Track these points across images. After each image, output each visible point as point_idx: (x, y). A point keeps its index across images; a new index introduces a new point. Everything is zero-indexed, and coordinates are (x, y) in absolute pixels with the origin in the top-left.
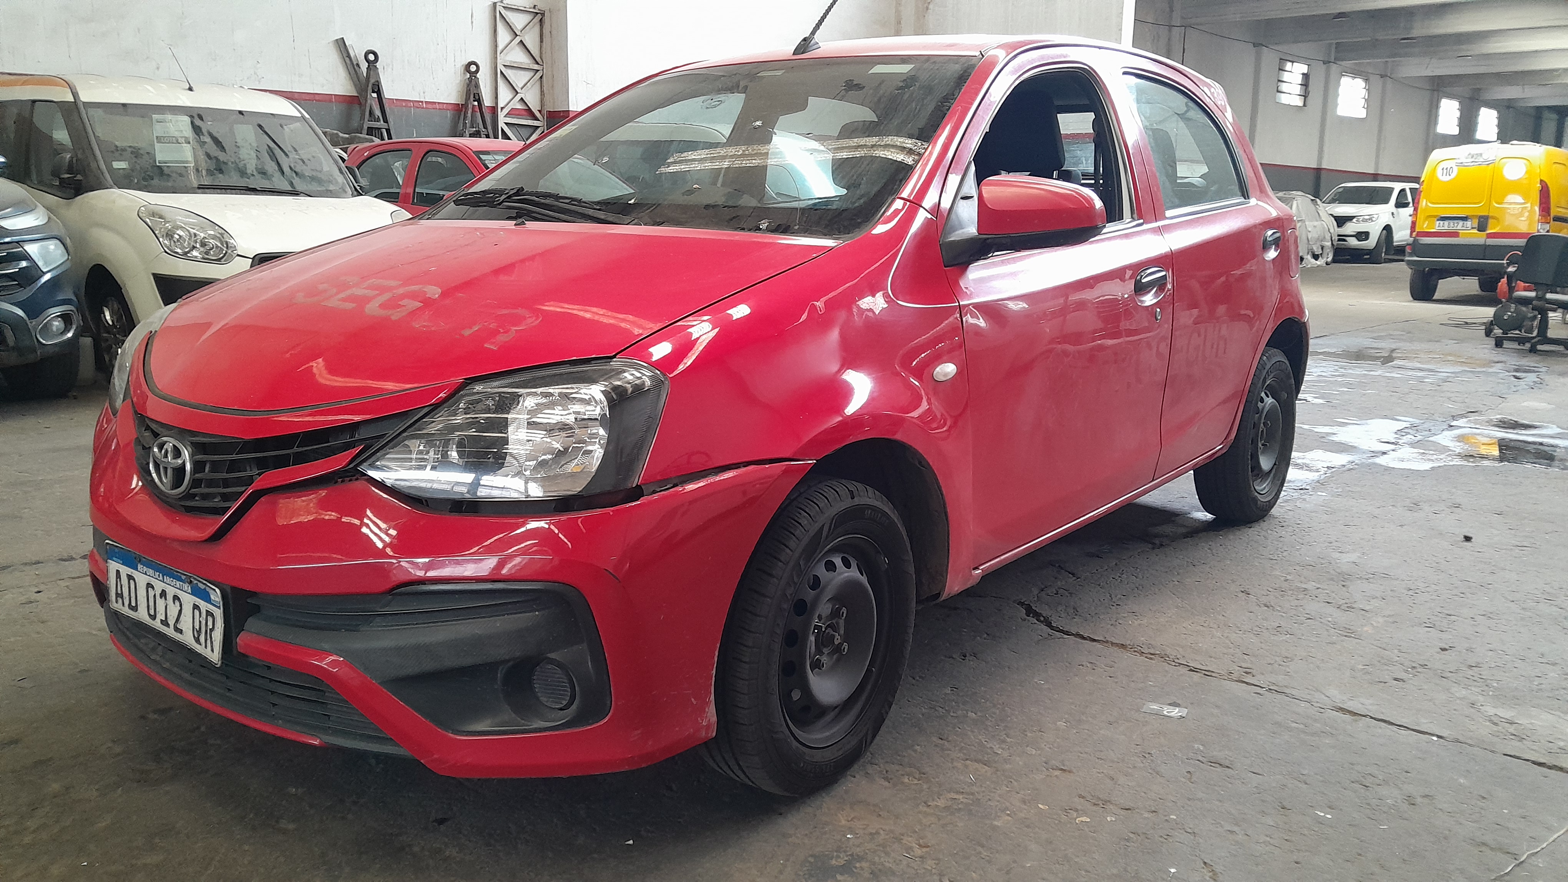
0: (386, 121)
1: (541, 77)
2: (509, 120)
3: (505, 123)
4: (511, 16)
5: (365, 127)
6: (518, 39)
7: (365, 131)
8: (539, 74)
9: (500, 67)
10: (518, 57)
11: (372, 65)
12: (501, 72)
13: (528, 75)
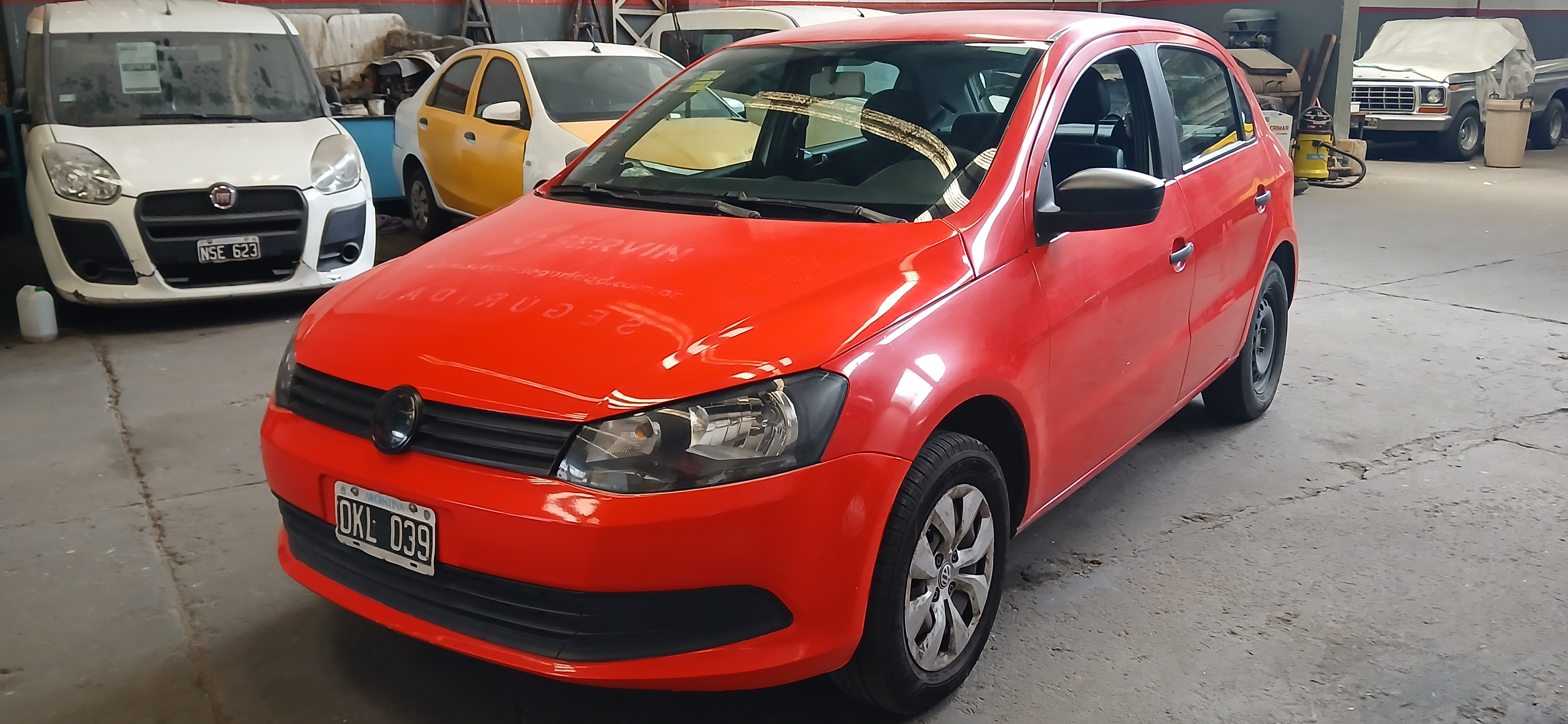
0: (488, 20)
2: (625, 11)
3: (620, 14)
5: (465, 27)
7: (464, 32)
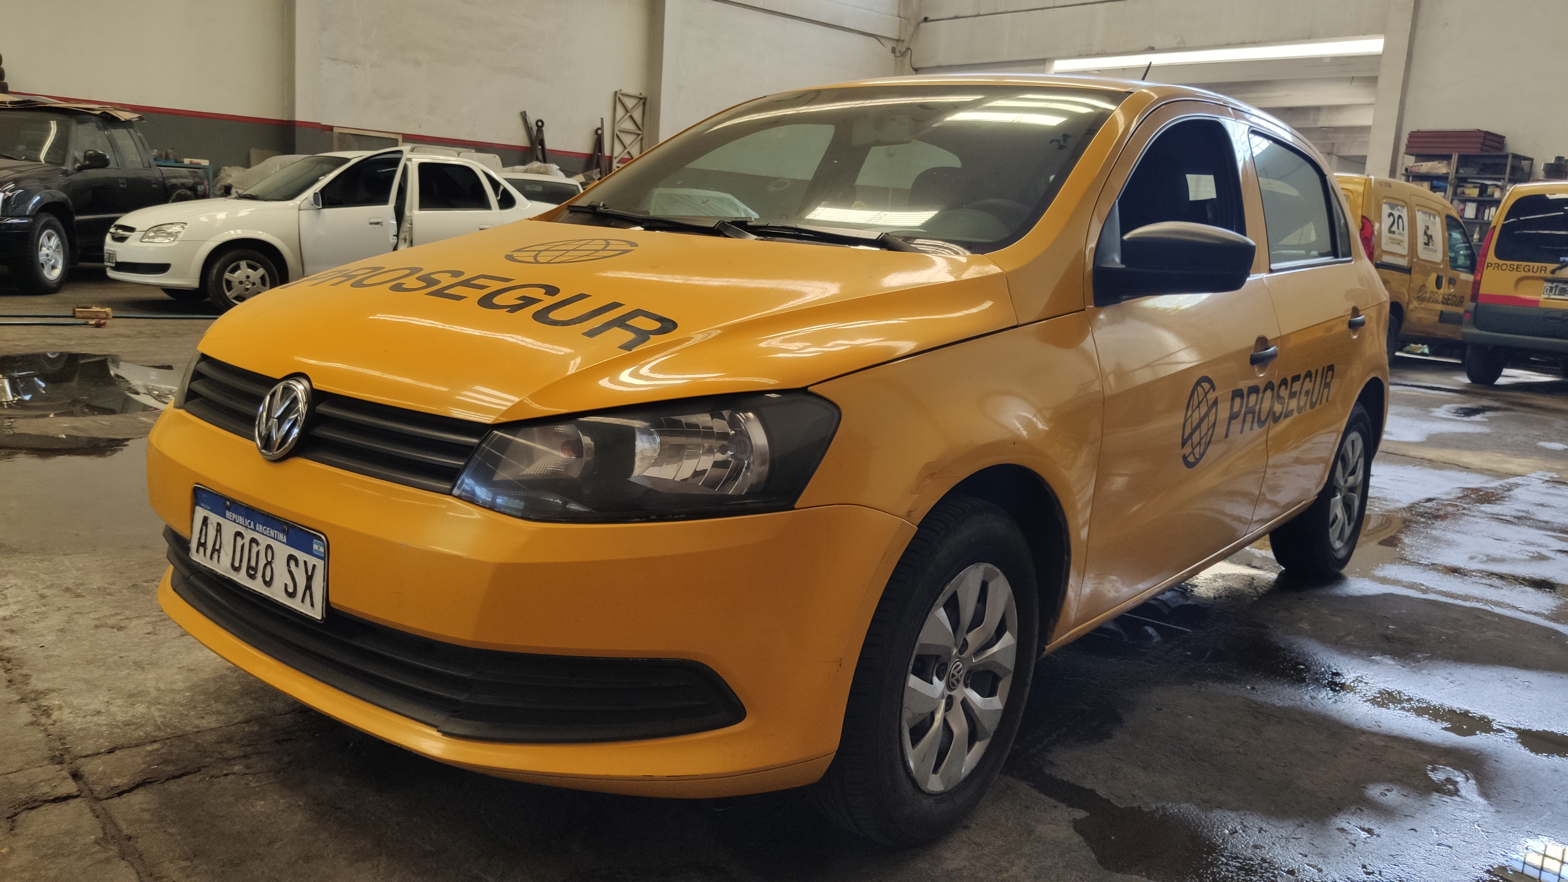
1: (642, 139)
4: (627, 101)
6: (629, 114)
8: (640, 137)
9: (616, 132)
10: (628, 125)
11: (540, 129)
12: (617, 135)
13: (633, 137)
